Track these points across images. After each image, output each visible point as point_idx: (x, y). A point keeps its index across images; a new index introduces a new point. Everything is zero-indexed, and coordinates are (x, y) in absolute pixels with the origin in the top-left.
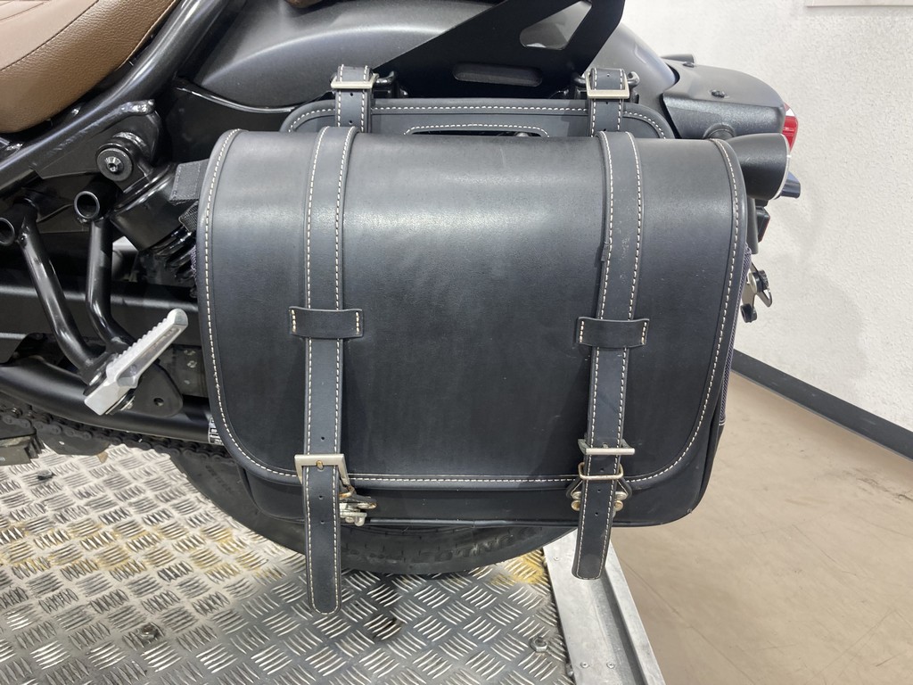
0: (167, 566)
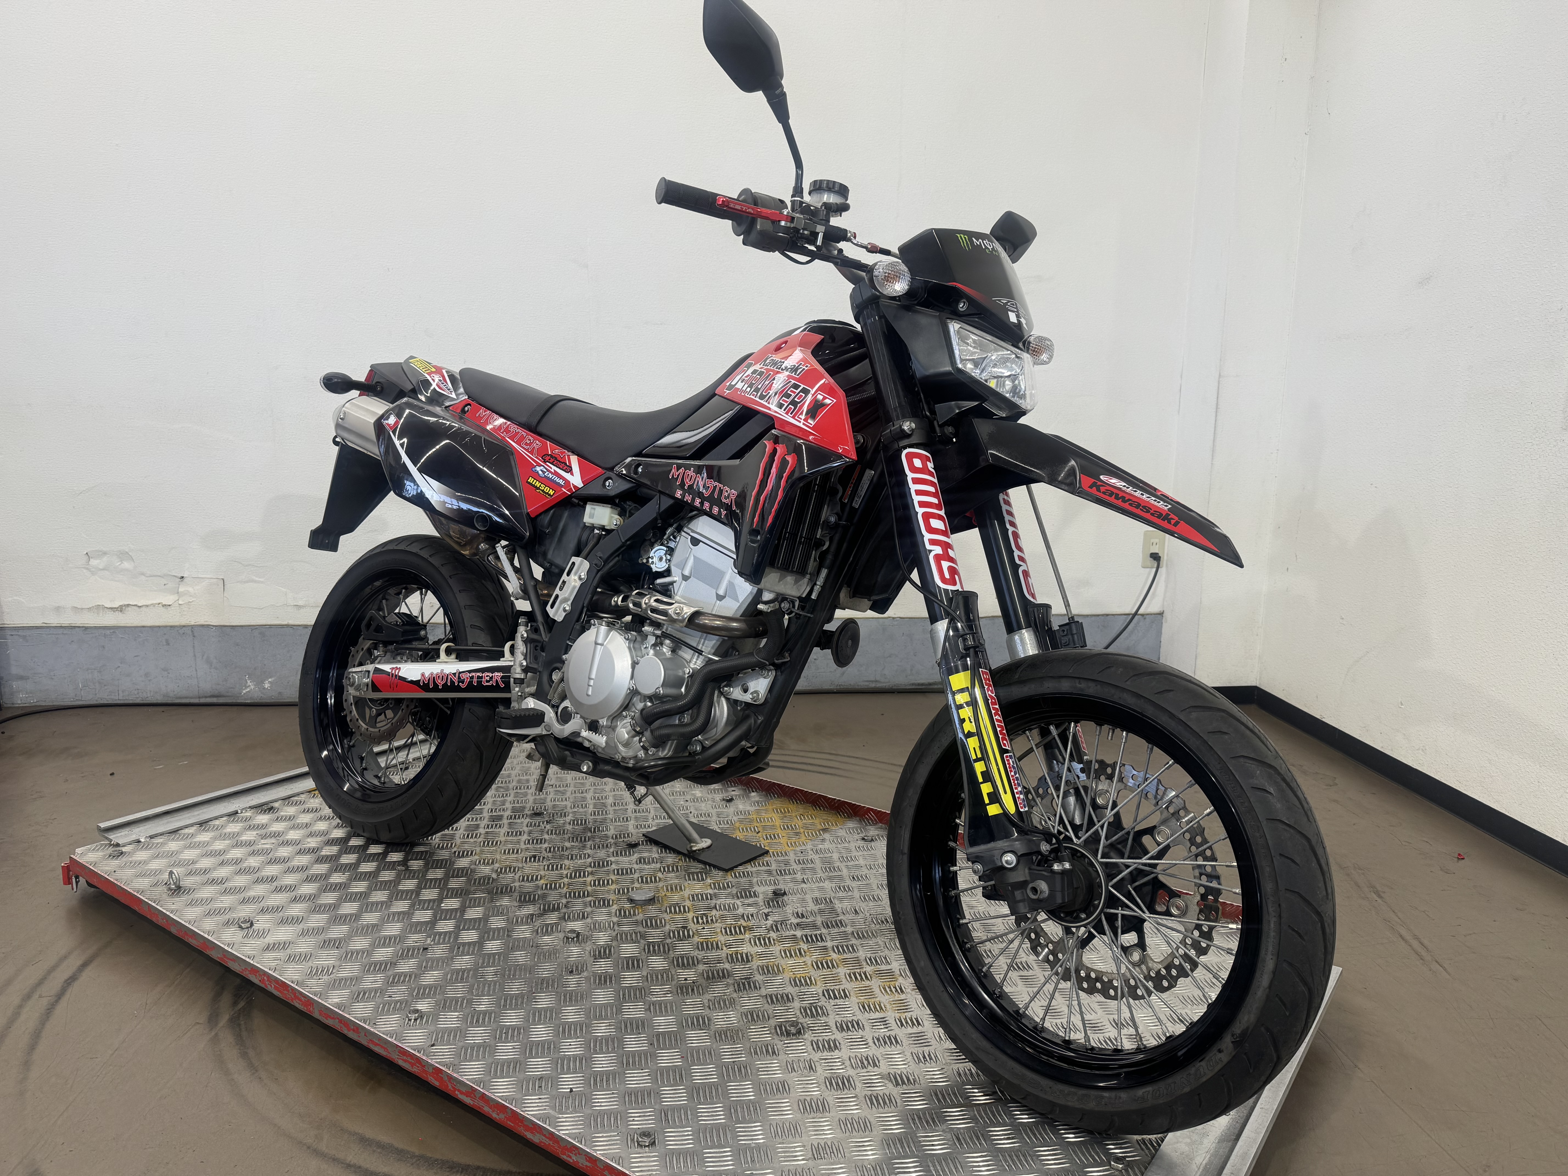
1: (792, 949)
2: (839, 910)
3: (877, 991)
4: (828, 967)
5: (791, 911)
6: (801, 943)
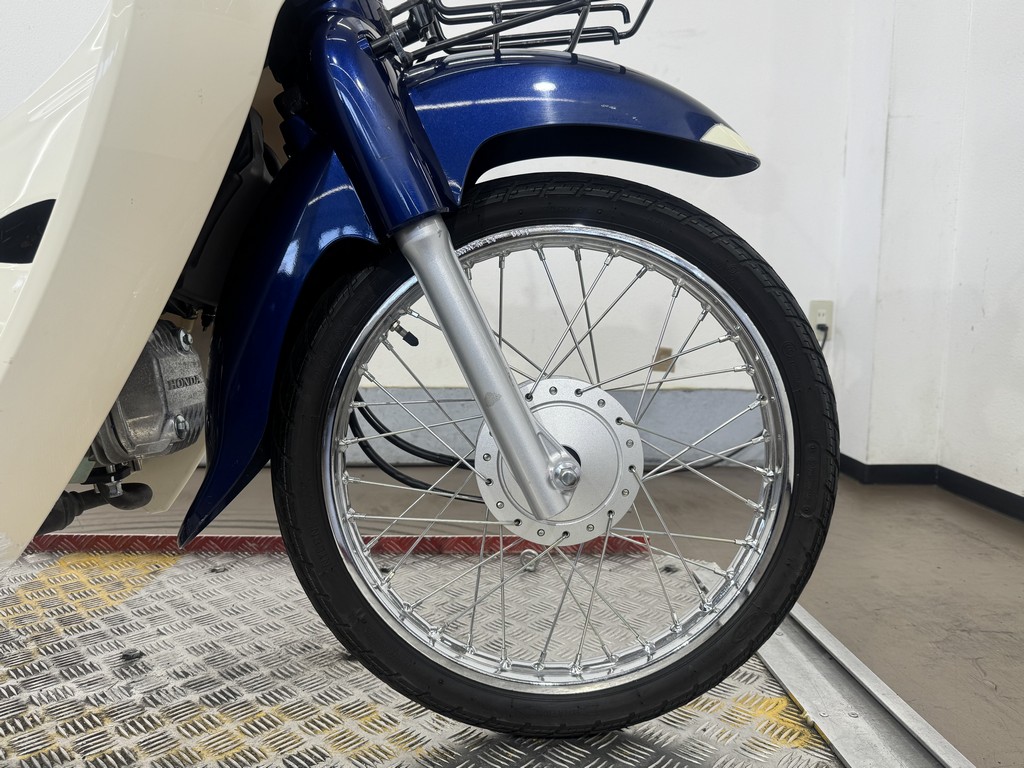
0: (295, 752)
1: (195, 720)
2: (234, 653)
3: (362, 734)
4: (269, 726)
5: (164, 673)
6: (205, 708)
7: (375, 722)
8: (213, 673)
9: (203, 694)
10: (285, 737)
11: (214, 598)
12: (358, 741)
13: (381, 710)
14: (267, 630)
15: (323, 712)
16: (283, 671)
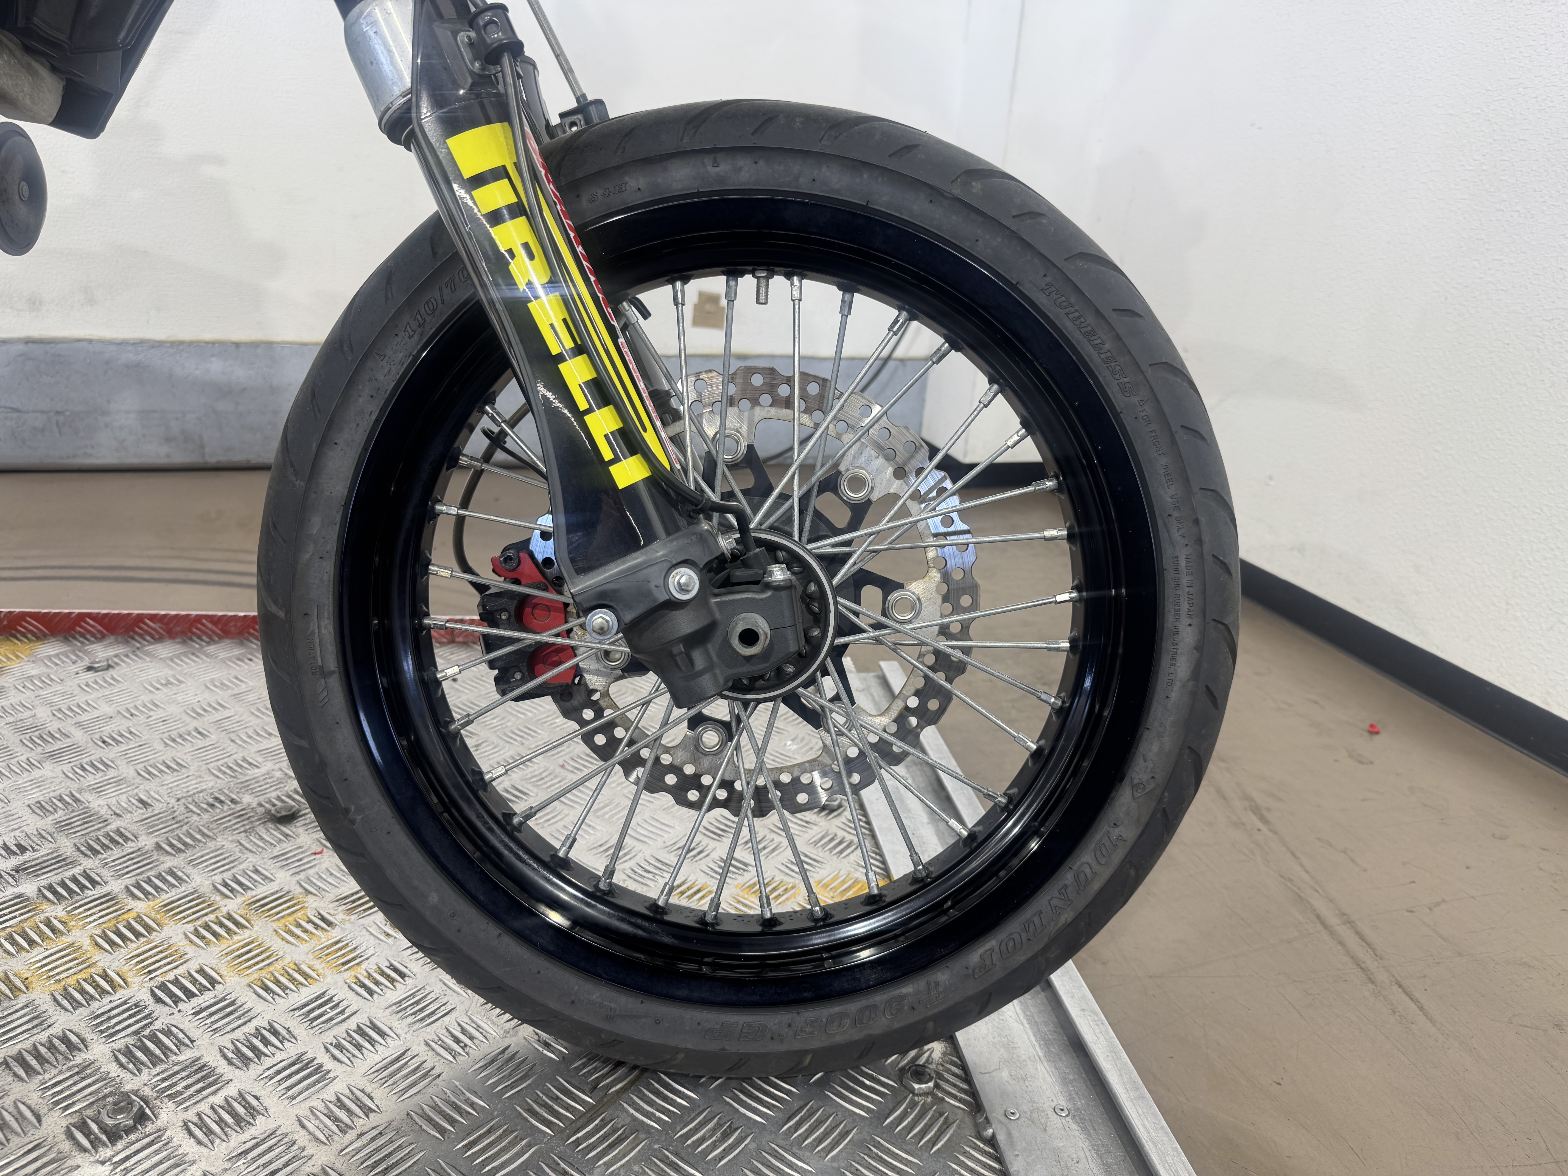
0: (171, 976)
1: (27, 926)
2: (104, 812)
3: (276, 944)
4: (138, 935)
6: (45, 906)
7: (299, 925)
8: (66, 846)
9: (44, 883)
10: (161, 952)
11: (85, 717)
12: (268, 957)
13: (313, 904)
14: (161, 771)
15: (224, 910)
16: (175, 842)
